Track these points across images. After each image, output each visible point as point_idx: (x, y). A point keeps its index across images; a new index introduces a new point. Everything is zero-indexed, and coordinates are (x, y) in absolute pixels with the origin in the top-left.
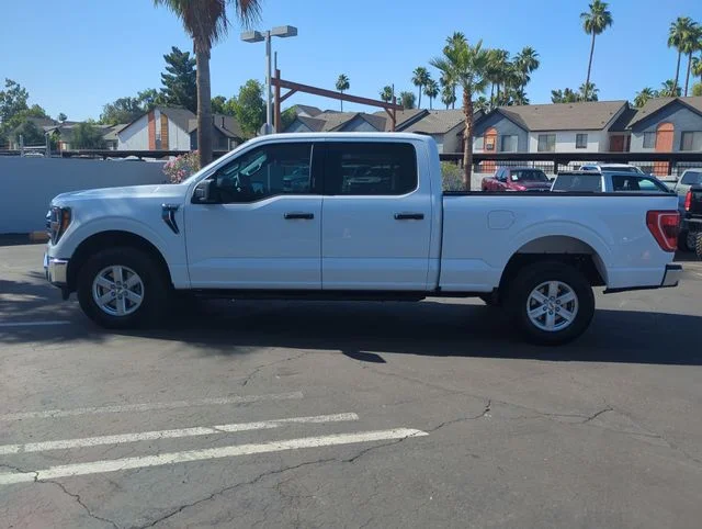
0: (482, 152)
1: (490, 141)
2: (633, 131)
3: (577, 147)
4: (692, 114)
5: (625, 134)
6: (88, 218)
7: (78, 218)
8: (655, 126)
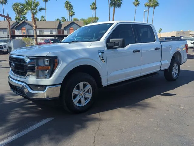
0: (21, 34)
1: (24, 31)
2: (64, 29)
3: (51, 33)
4: (77, 26)
5: (61, 30)
6: (70, 60)
7: (64, 61)
8: (69, 28)
